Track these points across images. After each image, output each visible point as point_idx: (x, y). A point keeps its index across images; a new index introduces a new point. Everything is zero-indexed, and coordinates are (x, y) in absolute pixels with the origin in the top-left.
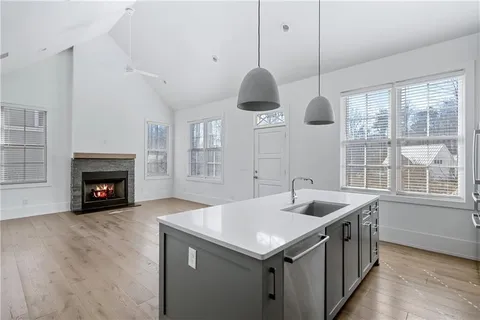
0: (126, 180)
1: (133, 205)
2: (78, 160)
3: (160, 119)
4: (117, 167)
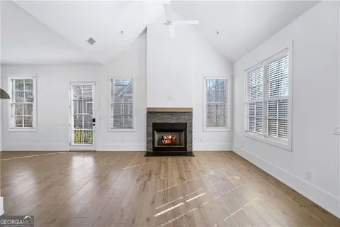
0: (186, 130)
1: (191, 154)
2: (151, 113)
3: (218, 72)
4: (178, 119)
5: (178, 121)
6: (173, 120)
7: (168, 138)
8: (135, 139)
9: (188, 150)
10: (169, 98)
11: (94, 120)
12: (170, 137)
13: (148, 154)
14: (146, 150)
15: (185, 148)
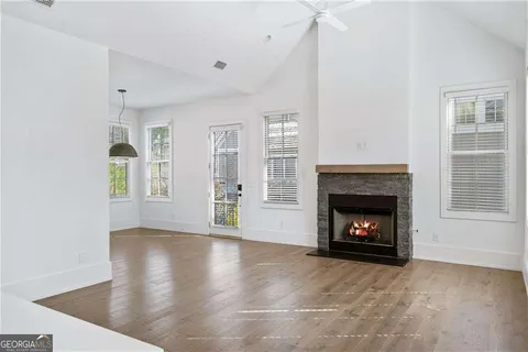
0: (395, 211)
1: (404, 263)
4: (378, 189)
5: (377, 193)
6: (368, 190)
7: (362, 226)
8: (299, 225)
9: (401, 254)
10: (359, 145)
11: (240, 188)
12: (366, 225)
13: (320, 253)
14: (316, 245)
15: (393, 251)
